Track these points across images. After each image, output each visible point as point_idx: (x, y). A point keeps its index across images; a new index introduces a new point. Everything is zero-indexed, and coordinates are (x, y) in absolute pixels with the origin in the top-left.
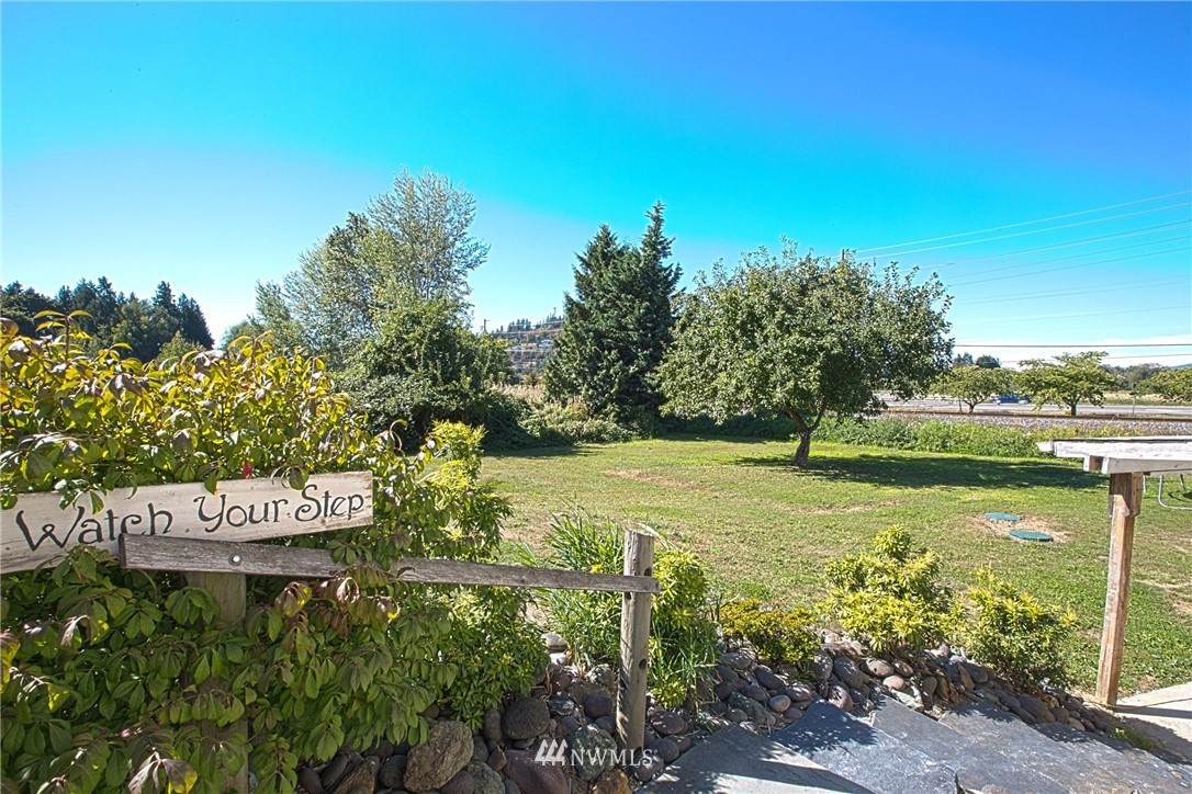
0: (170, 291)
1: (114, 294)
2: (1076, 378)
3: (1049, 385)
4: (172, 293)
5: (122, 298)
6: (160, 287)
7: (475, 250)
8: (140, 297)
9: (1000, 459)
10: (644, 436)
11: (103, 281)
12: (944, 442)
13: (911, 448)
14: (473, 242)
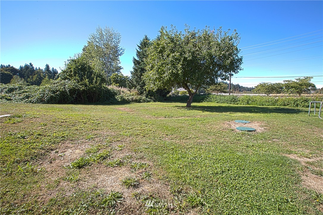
0: (49, 66)
1: (34, 67)
2: (301, 85)
3: (292, 87)
4: (50, 67)
5: (36, 69)
6: (46, 66)
7: (121, 50)
8: (41, 68)
9: (266, 107)
10: (154, 101)
11: (31, 64)
12: (248, 102)
13: (237, 104)
14: (120, 48)
